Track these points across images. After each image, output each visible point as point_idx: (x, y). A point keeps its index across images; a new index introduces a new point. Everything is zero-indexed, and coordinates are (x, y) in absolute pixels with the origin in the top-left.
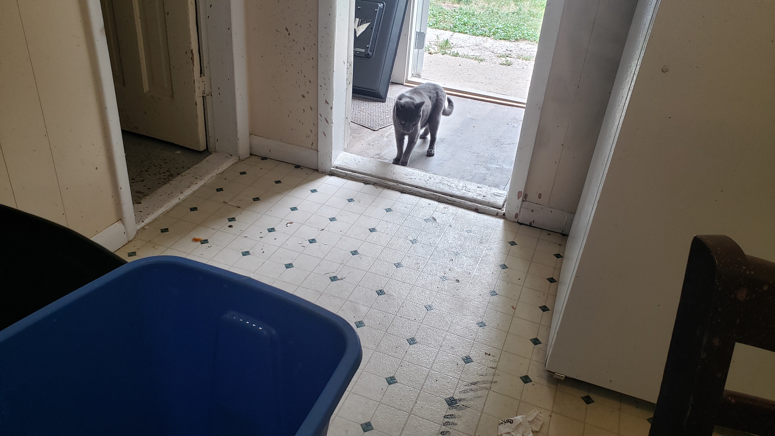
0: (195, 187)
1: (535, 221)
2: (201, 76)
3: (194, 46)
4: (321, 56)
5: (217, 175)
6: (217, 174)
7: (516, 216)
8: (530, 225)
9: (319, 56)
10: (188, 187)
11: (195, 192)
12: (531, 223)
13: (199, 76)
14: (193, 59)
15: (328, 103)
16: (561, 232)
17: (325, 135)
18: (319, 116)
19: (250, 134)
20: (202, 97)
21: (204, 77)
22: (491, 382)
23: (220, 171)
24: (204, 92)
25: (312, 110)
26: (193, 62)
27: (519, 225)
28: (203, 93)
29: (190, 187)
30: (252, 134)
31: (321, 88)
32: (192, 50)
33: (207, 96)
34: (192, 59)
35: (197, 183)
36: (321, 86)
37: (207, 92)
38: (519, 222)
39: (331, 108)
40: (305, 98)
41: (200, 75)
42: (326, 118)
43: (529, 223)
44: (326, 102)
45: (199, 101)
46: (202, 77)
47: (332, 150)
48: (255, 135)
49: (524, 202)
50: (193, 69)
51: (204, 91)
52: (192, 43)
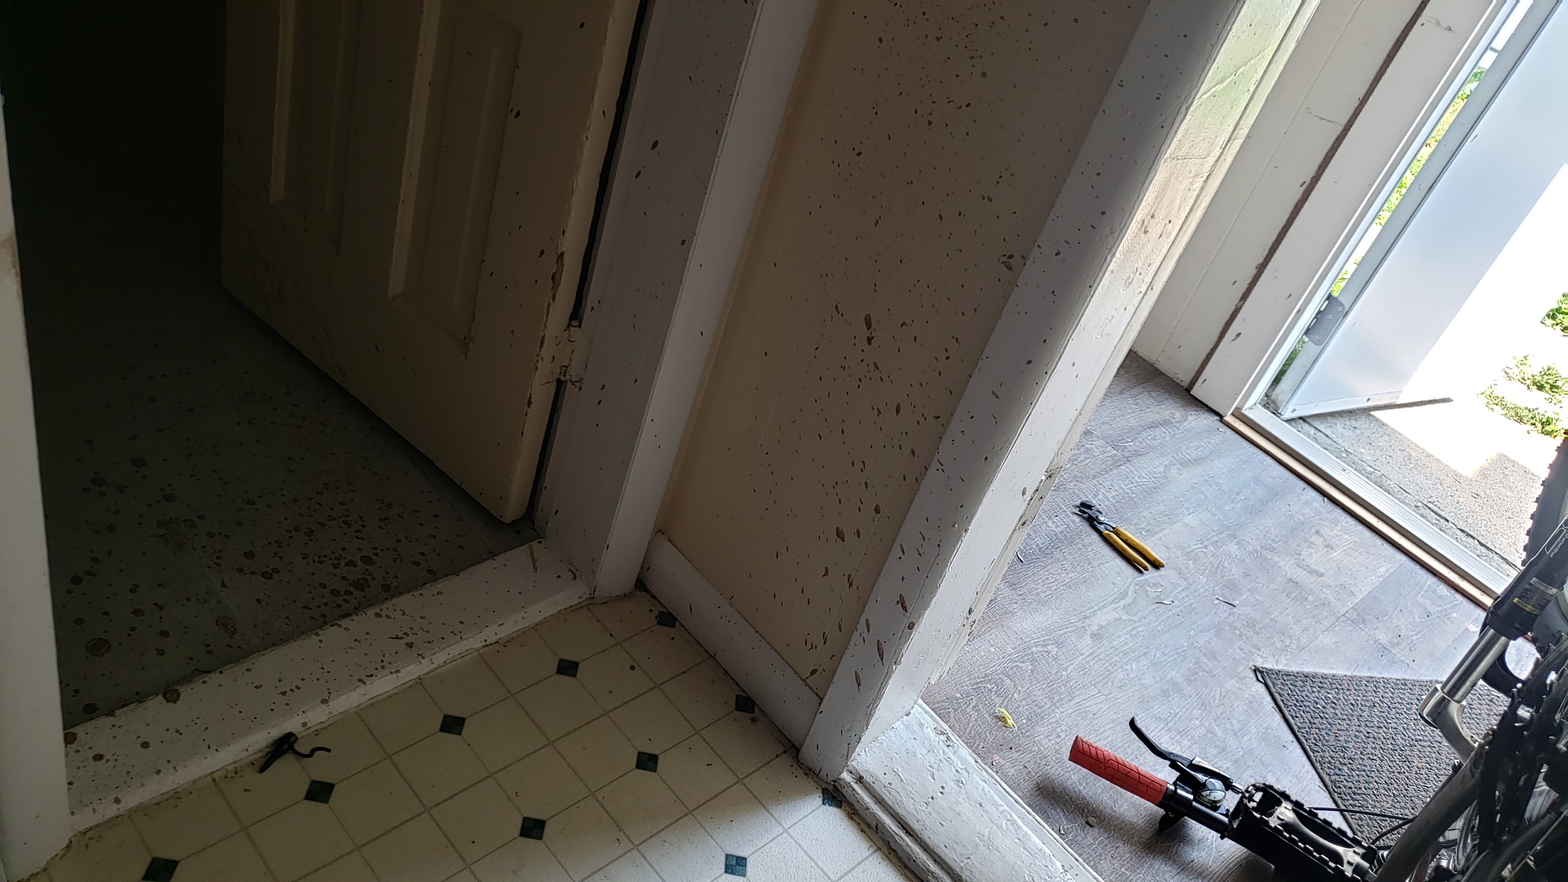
0: (383, 685)
2: (569, 325)
3: (573, 243)
4: (940, 467)
5: (487, 646)
6: (489, 641)
9: (935, 464)
10: (360, 680)
11: (374, 704)
13: (565, 326)
14: (557, 277)
15: (905, 608)
17: (859, 685)
18: (862, 625)
19: (660, 531)
20: (555, 383)
21: (577, 329)
23: (504, 632)
24: (565, 369)
25: (851, 585)
26: (555, 287)
28: (563, 371)
29: (364, 683)
30: (663, 534)
31: (901, 555)
32: (562, 254)
33: (569, 384)
34: (555, 279)
35: (398, 671)
36: (903, 552)
37: (574, 372)
39: (911, 626)
40: (843, 541)
41: (567, 322)
42: (882, 642)
44: (902, 602)
45: (542, 395)
46: (572, 329)
47: (863, 731)
48: (670, 541)
50: (549, 305)
51: (567, 367)
52: (567, 234)
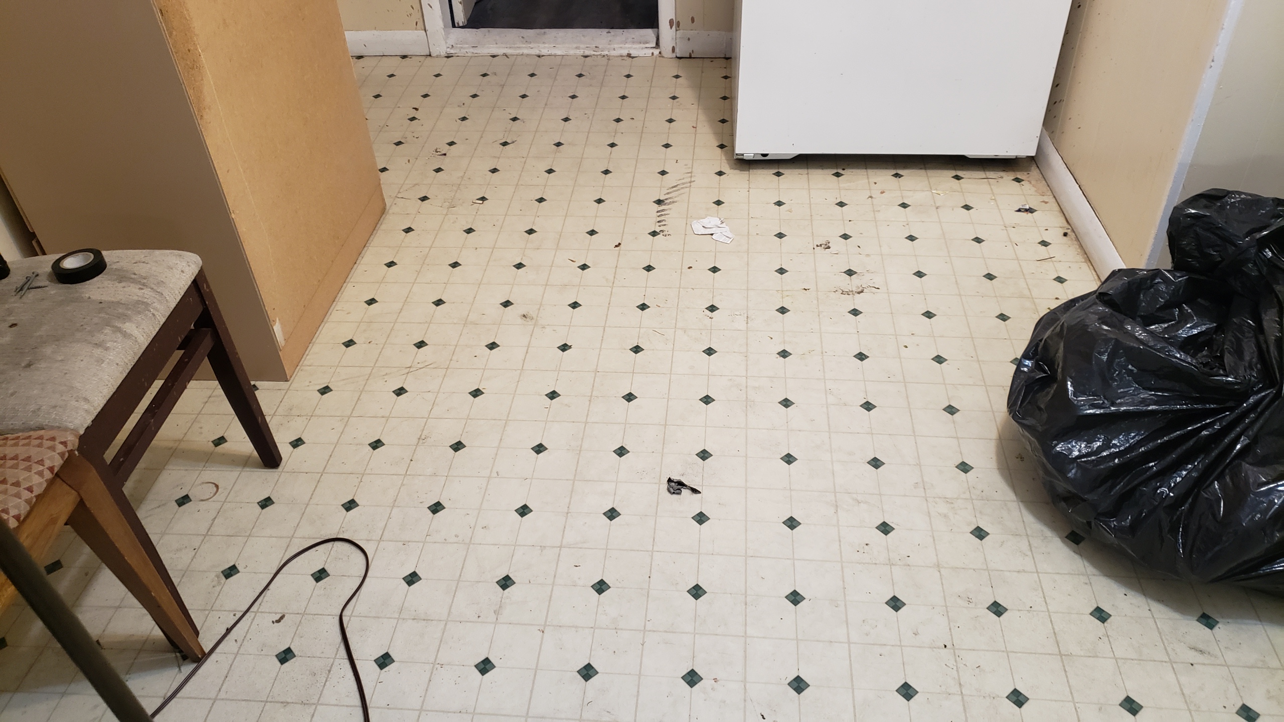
1: (694, 51)
7: (673, 50)
8: (690, 57)
12: (690, 54)
16: (723, 56)
17: (431, 7)
22: (690, 182)
27: (678, 60)
38: (678, 56)
43: (689, 54)
49: (678, 32)
